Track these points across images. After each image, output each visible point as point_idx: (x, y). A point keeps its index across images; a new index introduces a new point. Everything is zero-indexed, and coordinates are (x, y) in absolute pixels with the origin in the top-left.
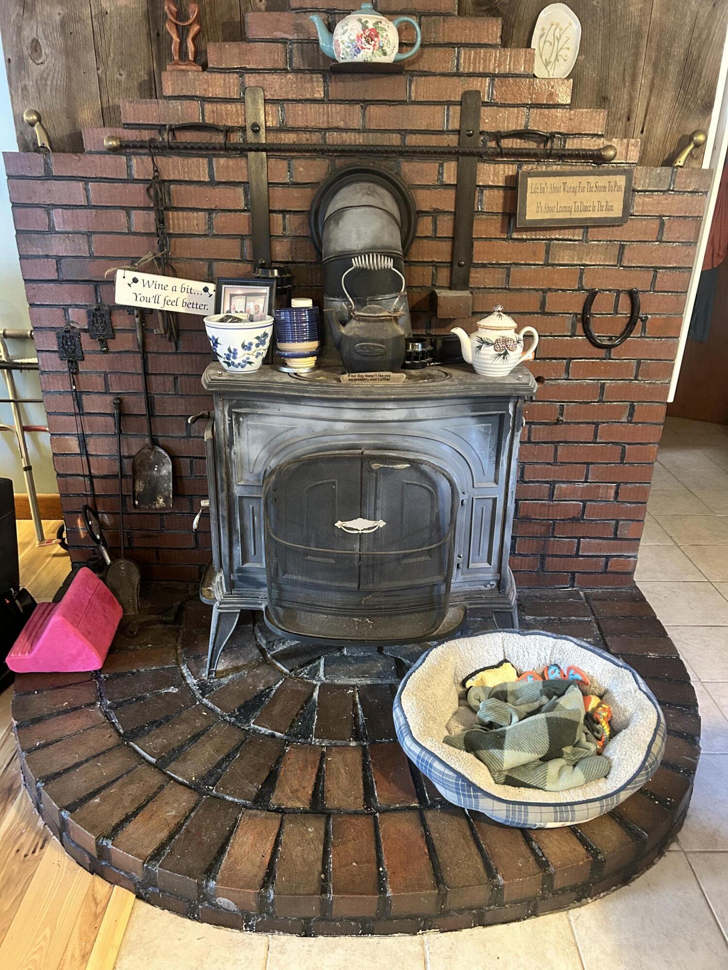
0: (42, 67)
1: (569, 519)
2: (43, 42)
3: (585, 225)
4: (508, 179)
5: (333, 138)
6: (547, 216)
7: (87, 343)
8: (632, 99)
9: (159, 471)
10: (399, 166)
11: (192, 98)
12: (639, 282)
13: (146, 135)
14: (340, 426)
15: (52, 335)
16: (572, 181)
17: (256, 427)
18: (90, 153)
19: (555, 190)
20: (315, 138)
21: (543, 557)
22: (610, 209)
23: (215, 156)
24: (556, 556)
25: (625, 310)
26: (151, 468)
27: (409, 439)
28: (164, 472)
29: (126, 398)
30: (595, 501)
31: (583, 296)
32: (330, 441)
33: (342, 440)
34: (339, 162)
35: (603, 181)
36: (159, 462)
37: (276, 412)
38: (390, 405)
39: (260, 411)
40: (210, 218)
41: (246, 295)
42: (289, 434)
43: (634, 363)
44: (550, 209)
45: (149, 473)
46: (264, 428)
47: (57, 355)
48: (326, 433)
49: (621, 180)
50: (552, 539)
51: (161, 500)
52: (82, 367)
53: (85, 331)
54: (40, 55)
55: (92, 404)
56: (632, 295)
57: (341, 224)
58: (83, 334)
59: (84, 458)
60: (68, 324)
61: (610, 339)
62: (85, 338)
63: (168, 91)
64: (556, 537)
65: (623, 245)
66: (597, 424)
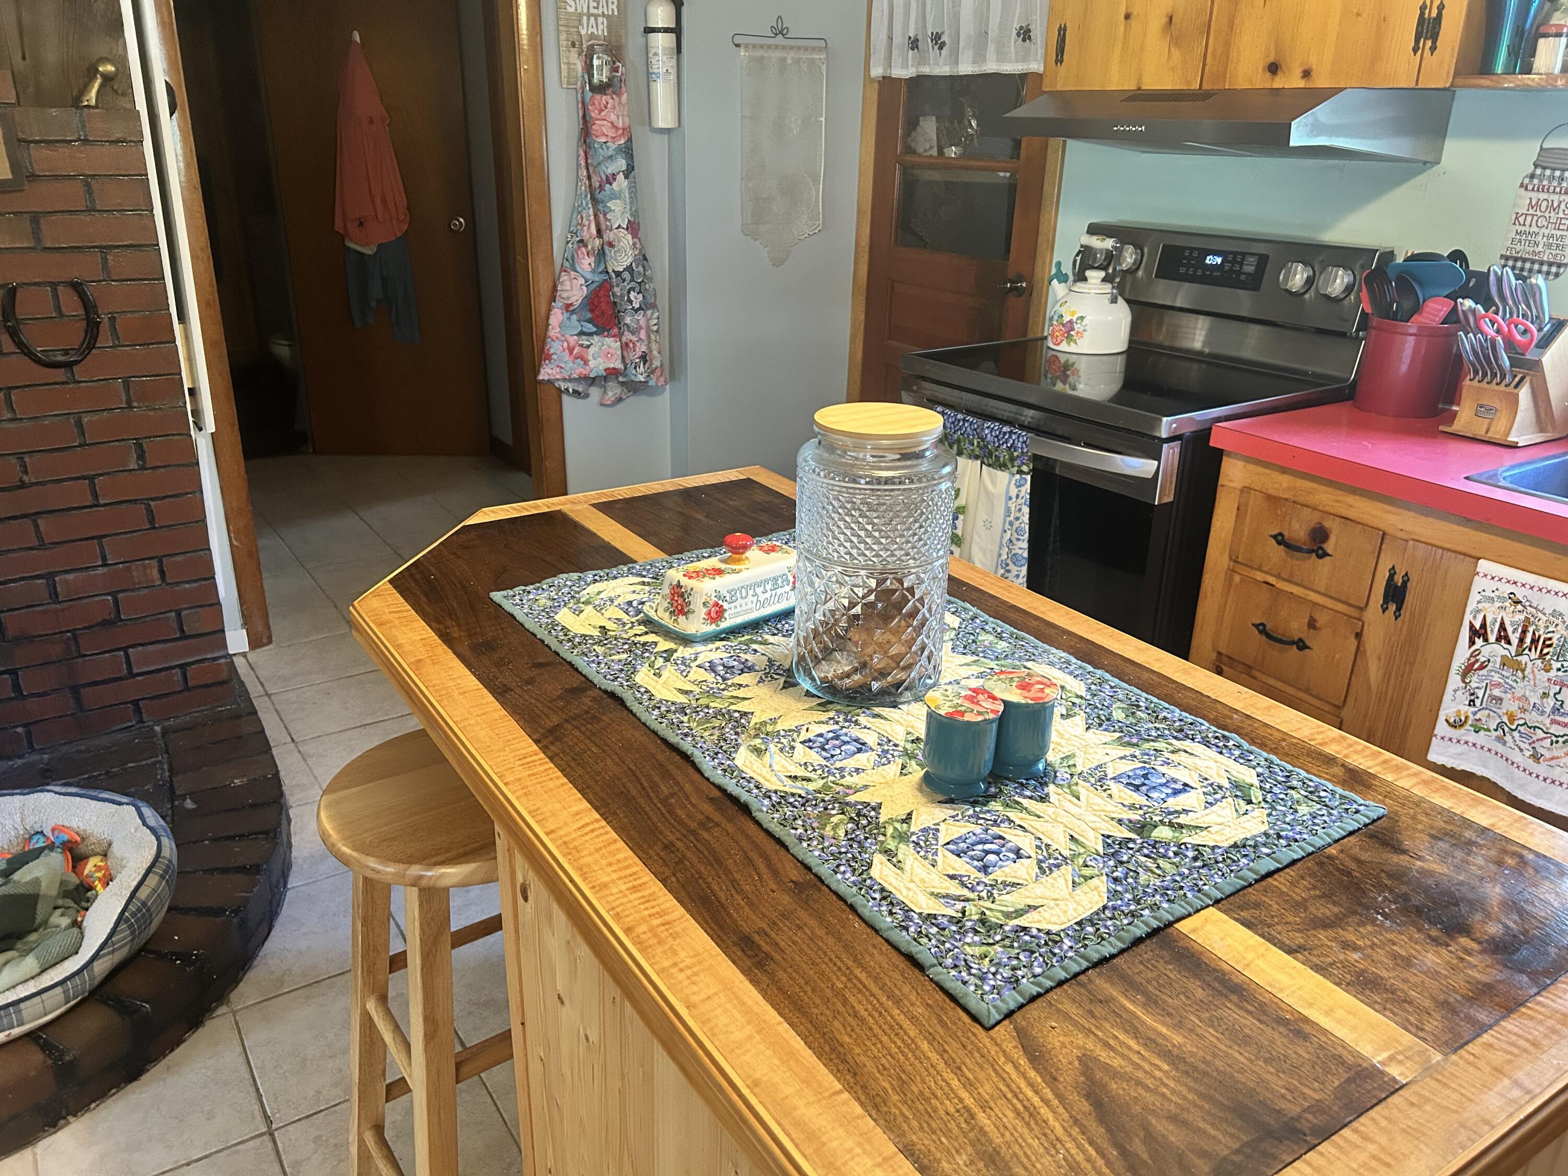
1: (98, 624)
12: (81, 268)
21: (75, 690)
24: (96, 683)
25: (74, 310)
30: (132, 590)
43: (118, 383)
50: (81, 660)
56: (77, 286)
61: (66, 352)
64: (85, 656)
65: (35, 218)
66: (91, 478)
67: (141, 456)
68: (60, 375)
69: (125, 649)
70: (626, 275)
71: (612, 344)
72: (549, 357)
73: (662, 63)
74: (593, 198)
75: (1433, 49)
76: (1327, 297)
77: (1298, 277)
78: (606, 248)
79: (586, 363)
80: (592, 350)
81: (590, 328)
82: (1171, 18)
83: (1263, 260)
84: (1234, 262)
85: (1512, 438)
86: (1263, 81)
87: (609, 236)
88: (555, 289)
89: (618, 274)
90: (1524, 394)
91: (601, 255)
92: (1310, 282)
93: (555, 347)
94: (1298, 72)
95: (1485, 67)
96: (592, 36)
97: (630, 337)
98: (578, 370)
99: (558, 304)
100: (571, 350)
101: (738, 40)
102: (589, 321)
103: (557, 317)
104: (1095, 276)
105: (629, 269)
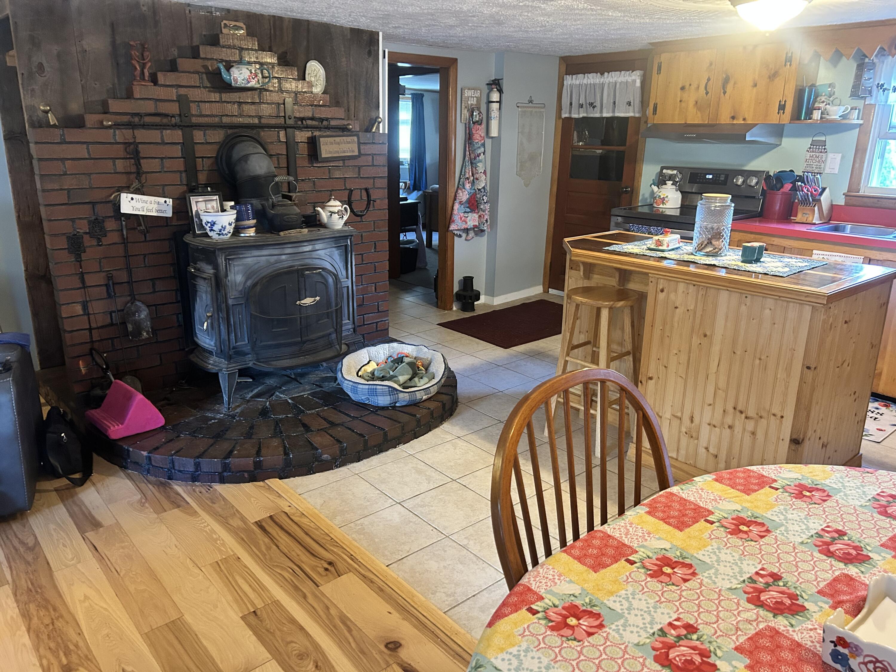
0: (45, 78)
2: (45, 64)
3: (343, 159)
4: (308, 138)
5: (225, 120)
6: (330, 155)
7: (88, 241)
8: (348, 102)
9: (139, 316)
10: (259, 134)
11: (150, 99)
12: (368, 184)
13: (125, 119)
14: (284, 257)
15: (64, 239)
16: (338, 139)
17: (238, 265)
18: (90, 128)
19: (331, 143)
20: (217, 120)
22: (353, 151)
23: (164, 129)
25: (365, 197)
26: (134, 315)
27: (314, 260)
28: (143, 316)
29: (114, 273)
30: (368, 294)
31: (347, 192)
32: (280, 266)
33: (286, 264)
34: (230, 131)
35: (349, 139)
36: (138, 311)
37: (249, 255)
38: (305, 244)
39: (241, 256)
40: (162, 163)
41: (205, 201)
42: (256, 267)
43: (372, 222)
44: (330, 152)
45: (133, 318)
46: (243, 264)
47: (67, 251)
48: (277, 262)
49: (355, 138)
51: (145, 334)
52: (84, 256)
53: (86, 233)
54: (44, 72)
55: (90, 280)
56: (367, 190)
57: (249, 162)
58: (85, 236)
59: (86, 317)
60: (75, 230)
61: (361, 212)
62: (86, 237)
63: (137, 95)
65: (359, 168)
66: (362, 255)
67: (375, 248)
68: (359, 219)
69: (363, 315)
70: (483, 190)
71: (476, 216)
72: (454, 221)
73: (495, 114)
74: (472, 163)
75: (783, 113)
76: (750, 186)
77: (740, 181)
78: (475, 180)
79: (466, 223)
80: (468, 218)
81: (468, 210)
82: (697, 102)
83: (727, 177)
84: (717, 177)
85: (814, 222)
86: (728, 121)
87: (477, 176)
88: (455, 196)
89: (479, 190)
90: (816, 208)
91: (473, 183)
92: (743, 182)
93: (456, 218)
94: (741, 119)
95: (799, 118)
96: (472, 105)
97: (482, 213)
98: (464, 226)
99: (458, 201)
100: (461, 219)
101: (518, 105)
102: (468, 207)
103: (457, 206)
104: (669, 183)
105: (484, 188)
